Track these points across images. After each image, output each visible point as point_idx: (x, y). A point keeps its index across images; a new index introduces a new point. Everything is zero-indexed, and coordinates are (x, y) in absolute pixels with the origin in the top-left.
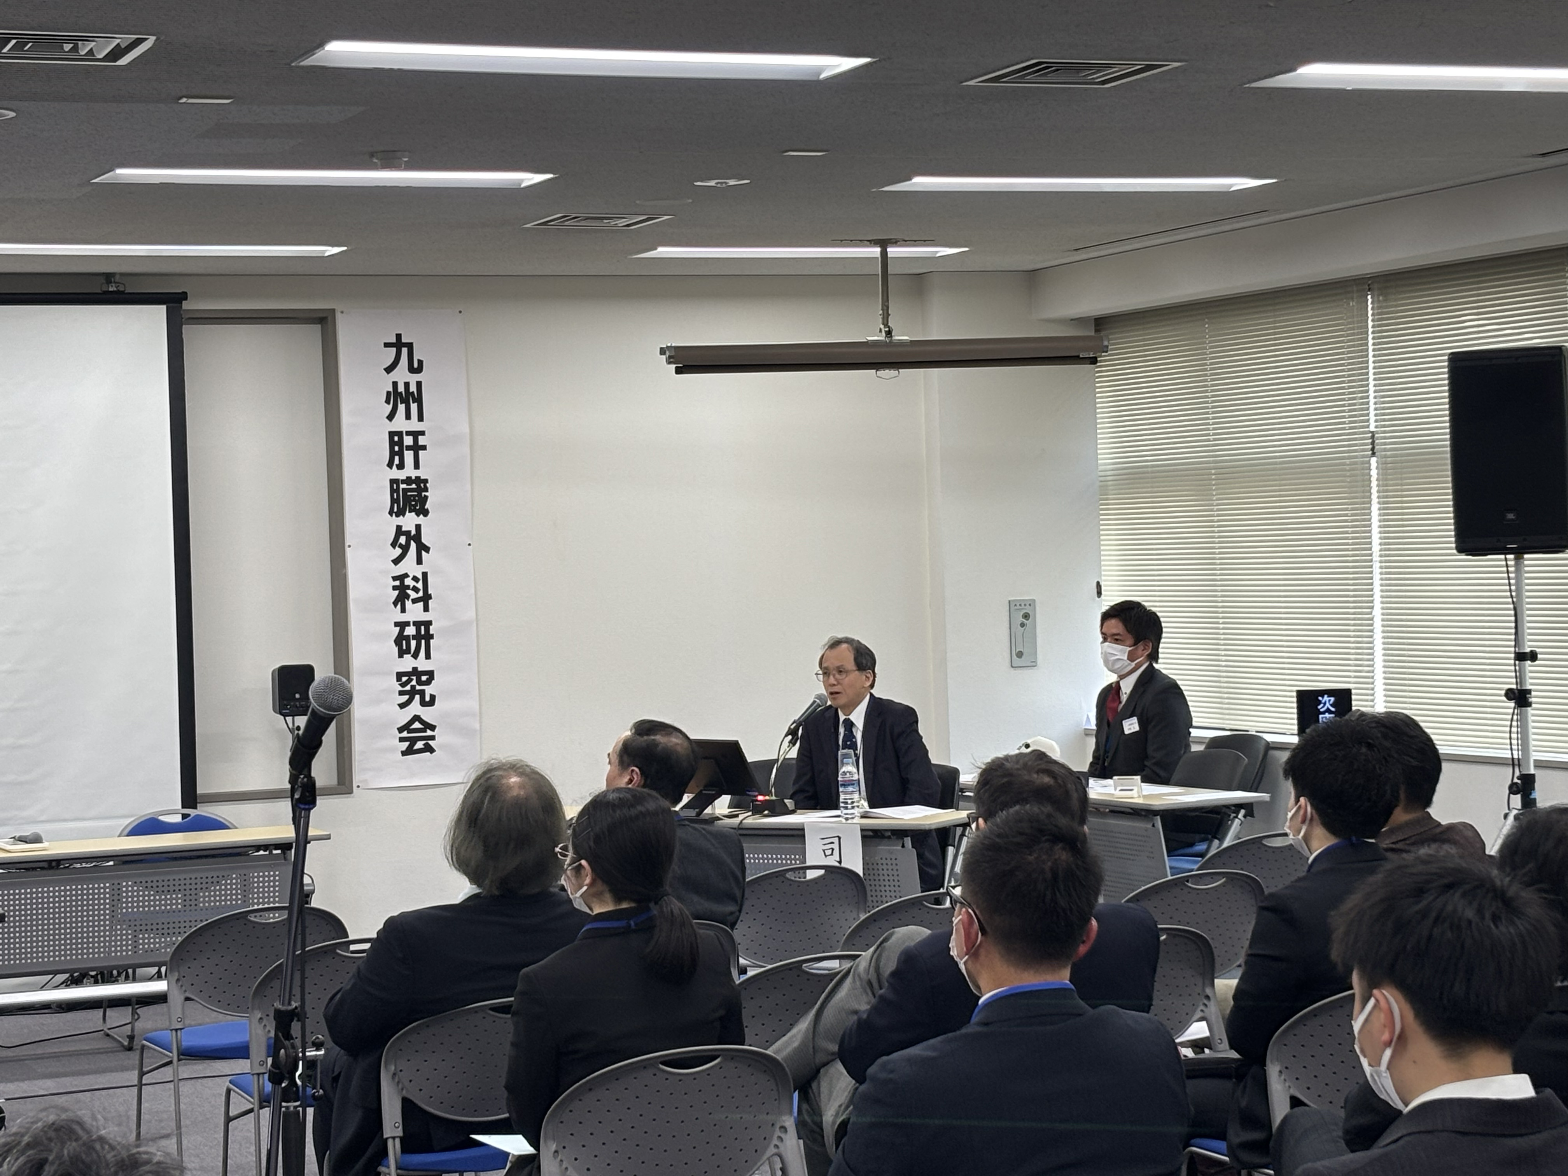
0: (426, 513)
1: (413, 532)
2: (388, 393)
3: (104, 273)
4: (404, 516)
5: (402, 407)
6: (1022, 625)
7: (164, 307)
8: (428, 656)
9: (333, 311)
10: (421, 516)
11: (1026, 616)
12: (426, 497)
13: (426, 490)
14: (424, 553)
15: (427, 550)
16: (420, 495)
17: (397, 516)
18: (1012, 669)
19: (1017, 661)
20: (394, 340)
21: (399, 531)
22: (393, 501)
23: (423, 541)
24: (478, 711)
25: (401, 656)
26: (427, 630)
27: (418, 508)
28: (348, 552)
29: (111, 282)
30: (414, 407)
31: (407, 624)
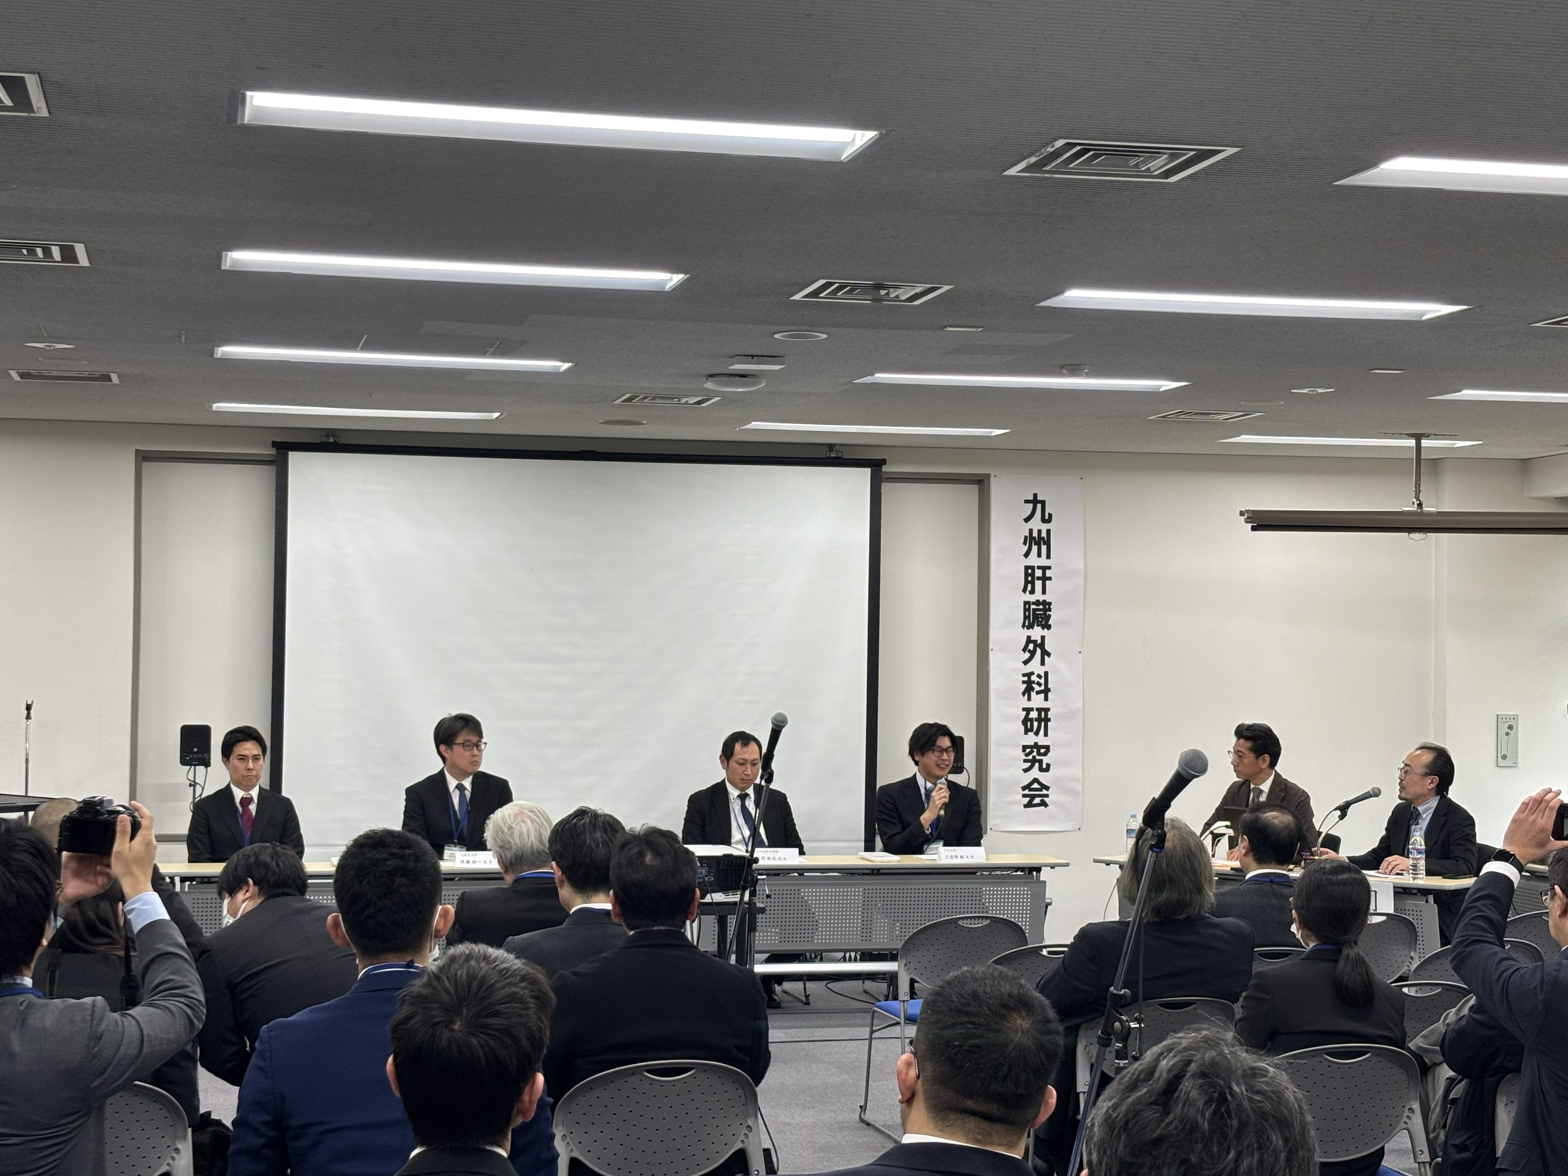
0: (1049, 627)
1: (1039, 642)
2: (1026, 537)
3: (828, 444)
4: (1033, 628)
5: (1035, 548)
6: (1507, 734)
7: (869, 470)
8: (1046, 735)
9: (988, 475)
10: (1046, 629)
11: (1510, 727)
12: (1050, 616)
13: (1050, 610)
14: (1046, 657)
15: (1049, 655)
16: (1045, 614)
17: (1028, 628)
18: (1498, 768)
19: (1502, 762)
20: (1031, 498)
21: (1029, 640)
22: (1026, 617)
23: (1047, 648)
24: (1081, 778)
25: (1026, 733)
26: (1046, 715)
27: (1043, 623)
28: (991, 653)
29: (833, 450)
30: (1044, 548)
31: (1032, 709)
